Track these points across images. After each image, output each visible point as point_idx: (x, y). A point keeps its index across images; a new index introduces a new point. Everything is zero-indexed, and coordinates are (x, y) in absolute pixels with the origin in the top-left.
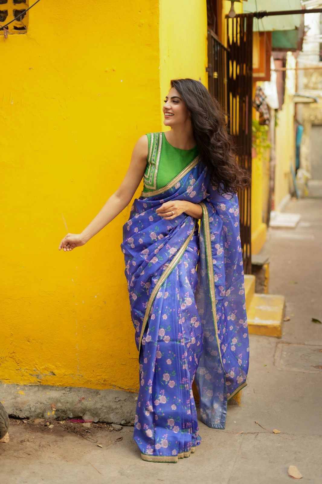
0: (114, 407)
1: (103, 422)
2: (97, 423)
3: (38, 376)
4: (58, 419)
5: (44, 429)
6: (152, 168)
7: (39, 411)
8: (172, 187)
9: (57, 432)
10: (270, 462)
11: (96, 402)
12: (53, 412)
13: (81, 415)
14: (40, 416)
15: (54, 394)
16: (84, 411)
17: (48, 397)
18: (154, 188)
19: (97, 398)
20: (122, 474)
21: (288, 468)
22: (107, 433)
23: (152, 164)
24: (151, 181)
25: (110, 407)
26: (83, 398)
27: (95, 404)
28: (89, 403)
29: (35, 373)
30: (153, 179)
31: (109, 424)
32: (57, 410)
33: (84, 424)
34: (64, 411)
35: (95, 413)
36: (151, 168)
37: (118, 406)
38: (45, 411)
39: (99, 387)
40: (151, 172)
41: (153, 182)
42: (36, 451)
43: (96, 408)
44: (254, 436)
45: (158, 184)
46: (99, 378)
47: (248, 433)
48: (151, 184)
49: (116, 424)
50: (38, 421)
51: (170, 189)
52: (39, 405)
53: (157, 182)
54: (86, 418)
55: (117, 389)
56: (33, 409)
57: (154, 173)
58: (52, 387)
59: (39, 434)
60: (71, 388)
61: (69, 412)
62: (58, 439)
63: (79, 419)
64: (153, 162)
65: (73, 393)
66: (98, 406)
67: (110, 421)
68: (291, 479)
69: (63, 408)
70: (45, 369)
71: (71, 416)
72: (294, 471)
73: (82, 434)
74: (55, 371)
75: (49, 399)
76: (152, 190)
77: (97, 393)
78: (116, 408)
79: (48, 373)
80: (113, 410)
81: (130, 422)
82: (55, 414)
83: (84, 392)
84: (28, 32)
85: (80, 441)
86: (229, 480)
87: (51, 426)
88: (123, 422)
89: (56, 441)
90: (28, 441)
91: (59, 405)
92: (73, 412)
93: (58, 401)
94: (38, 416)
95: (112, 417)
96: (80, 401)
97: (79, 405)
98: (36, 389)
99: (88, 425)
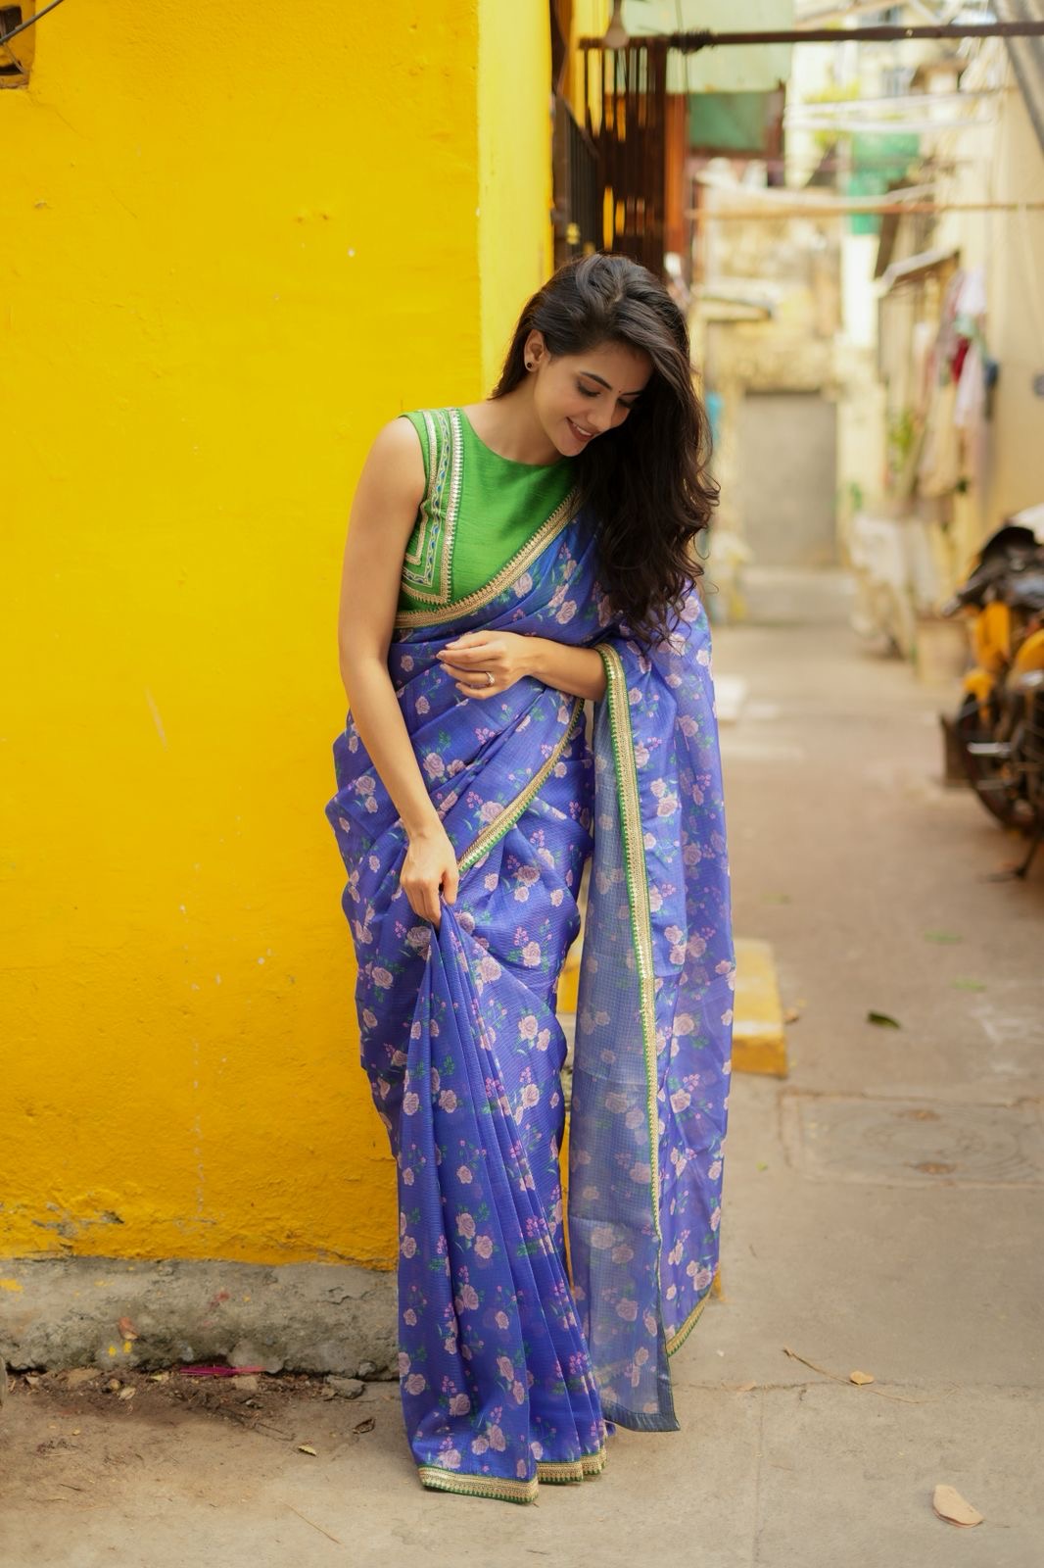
0: (330, 1320)
1: (297, 1373)
2: (277, 1375)
3: (61, 1229)
4: (144, 1368)
5: (102, 1401)
6: (432, 530)
7: (77, 1343)
8: (505, 592)
9: (147, 1410)
10: (867, 1477)
11: (269, 1306)
12: (128, 1346)
13: (223, 1351)
14: (83, 1359)
15: (126, 1286)
16: (232, 1337)
17: (103, 1295)
18: (444, 599)
19: (270, 1294)
20: (406, 1539)
21: (932, 1494)
22: (316, 1407)
23: (431, 517)
24: (429, 576)
25: (317, 1321)
26: (224, 1296)
27: (266, 1313)
28: (247, 1309)
29: (51, 1218)
30: (439, 568)
31: (320, 1376)
32: (141, 1340)
33: (235, 1380)
34: (163, 1341)
35: (268, 1343)
36: (427, 531)
37: (345, 1317)
38: (98, 1342)
39: (269, 1258)
40: (430, 543)
41: (439, 578)
42: (100, 1476)
43: (271, 1328)
44: (793, 1395)
45: (456, 587)
46: (270, 1226)
47: (773, 1387)
48: (430, 584)
49: (343, 1375)
50: (77, 1377)
51: (500, 597)
52: (74, 1324)
53: (455, 578)
54: (239, 1359)
55: (331, 1262)
56: (56, 1339)
57: (441, 547)
58: (110, 1263)
59: (92, 1420)
60: (175, 1265)
61: (179, 1344)
62: (160, 1433)
63: (214, 1363)
64: (435, 510)
65: (185, 1281)
66: (278, 1318)
67: (320, 1368)
68: (949, 1528)
69: (160, 1330)
70: (88, 1203)
71: (189, 1355)
72: (952, 1501)
73: (238, 1412)
74: (122, 1211)
75: (109, 1301)
76: (435, 607)
77: (267, 1276)
78: (339, 1325)
79: (96, 1216)
80: (327, 1330)
81: (385, 1369)
82: (135, 1352)
83: (223, 1274)
84: (33, 85)
85: (237, 1437)
86: (757, 1540)
87: (127, 1393)
88: (363, 1370)
89: (157, 1441)
90: (63, 1444)
91: (145, 1320)
92: (195, 1341)
93: (139, 1307)
94: (74, 1362)
95: (327, 1355)
96: (214, 1306)
97: (214, 1319)
98: (59, 1270)
99: (249, 1383)
